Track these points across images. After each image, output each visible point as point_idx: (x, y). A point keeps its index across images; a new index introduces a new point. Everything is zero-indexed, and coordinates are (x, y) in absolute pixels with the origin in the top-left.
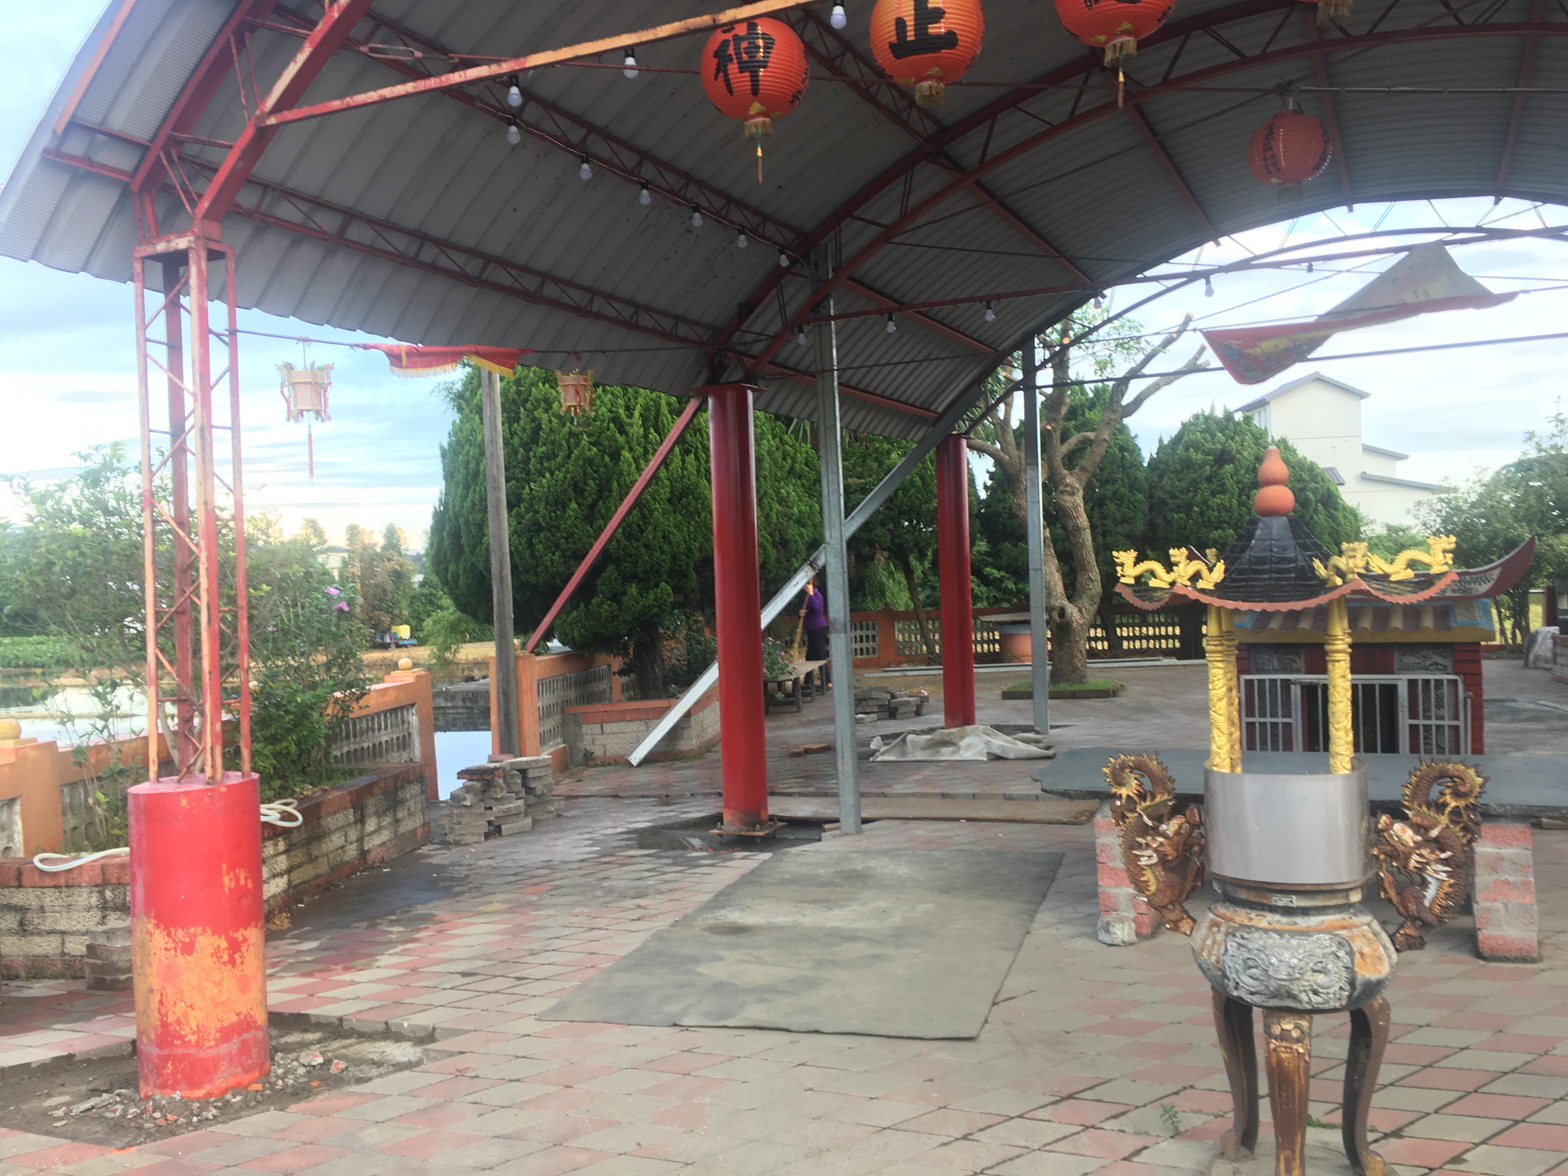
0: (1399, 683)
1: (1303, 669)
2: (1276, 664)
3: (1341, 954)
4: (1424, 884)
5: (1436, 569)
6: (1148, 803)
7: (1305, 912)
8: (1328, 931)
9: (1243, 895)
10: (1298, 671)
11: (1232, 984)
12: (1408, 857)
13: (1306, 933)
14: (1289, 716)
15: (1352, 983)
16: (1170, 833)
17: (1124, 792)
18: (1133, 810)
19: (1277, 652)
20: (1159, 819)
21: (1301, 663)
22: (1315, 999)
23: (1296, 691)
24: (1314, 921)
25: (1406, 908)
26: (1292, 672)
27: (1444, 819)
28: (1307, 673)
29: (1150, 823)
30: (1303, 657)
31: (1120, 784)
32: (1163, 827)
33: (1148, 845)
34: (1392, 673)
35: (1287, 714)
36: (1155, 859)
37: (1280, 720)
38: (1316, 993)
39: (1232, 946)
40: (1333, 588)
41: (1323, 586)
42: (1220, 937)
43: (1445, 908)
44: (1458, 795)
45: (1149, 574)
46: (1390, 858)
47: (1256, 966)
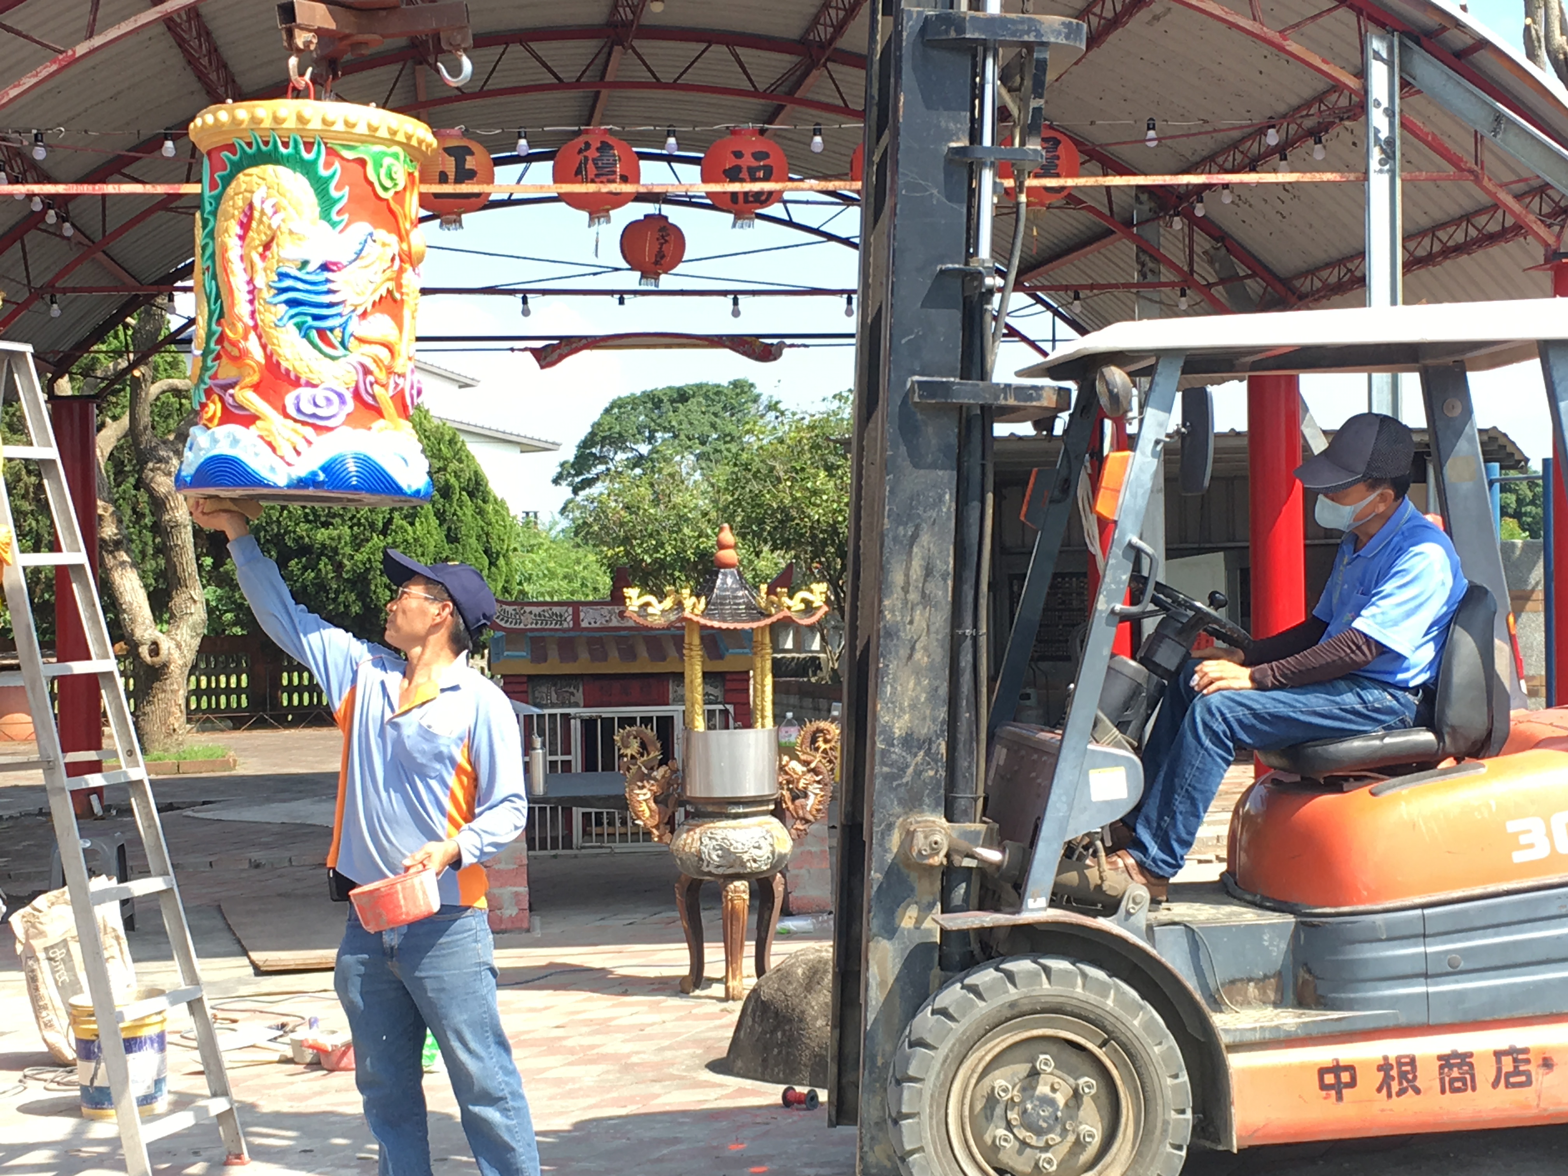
0: (675, 714)
1: (582, 704)
2: (554, 696)
3: (767, 836)
4: (806, 796)
5: (817, 604)
6: (645, 758)
7: (746, 815)
8: (760, 825)
9: (710, 809)
10: (577, 705)
11: (705, 863)
12: (798, 780)
13: (748, 827)
14: (569, 753)
15: (773, 853)
16: (659, 777)
17: (629, 752)
18: (635, 764)
19: (555, 685)
20: (652, 769)
21: (579, 696)
22: (754, 865)
23: (576, 726)
24: (750, 820)
25: (797, 813)
26: (570, 706)
28: (585, 706)
29: (646, 771)
30: (581, 689)
31: (627, 747)
32: (655, 773)
33: (643, 787)
34: (668, 704)
35: (567, 751)
36: (649, 795)
37: (559, 758)
38: (755, 861)
39: (706, 841)
40: (770, 615)
41: (762, 614)
42: (697, 836)
43: (818, 811)
44: (826, 741)
45: (648, 604)
46: (788, 782)
47: (722, 848)
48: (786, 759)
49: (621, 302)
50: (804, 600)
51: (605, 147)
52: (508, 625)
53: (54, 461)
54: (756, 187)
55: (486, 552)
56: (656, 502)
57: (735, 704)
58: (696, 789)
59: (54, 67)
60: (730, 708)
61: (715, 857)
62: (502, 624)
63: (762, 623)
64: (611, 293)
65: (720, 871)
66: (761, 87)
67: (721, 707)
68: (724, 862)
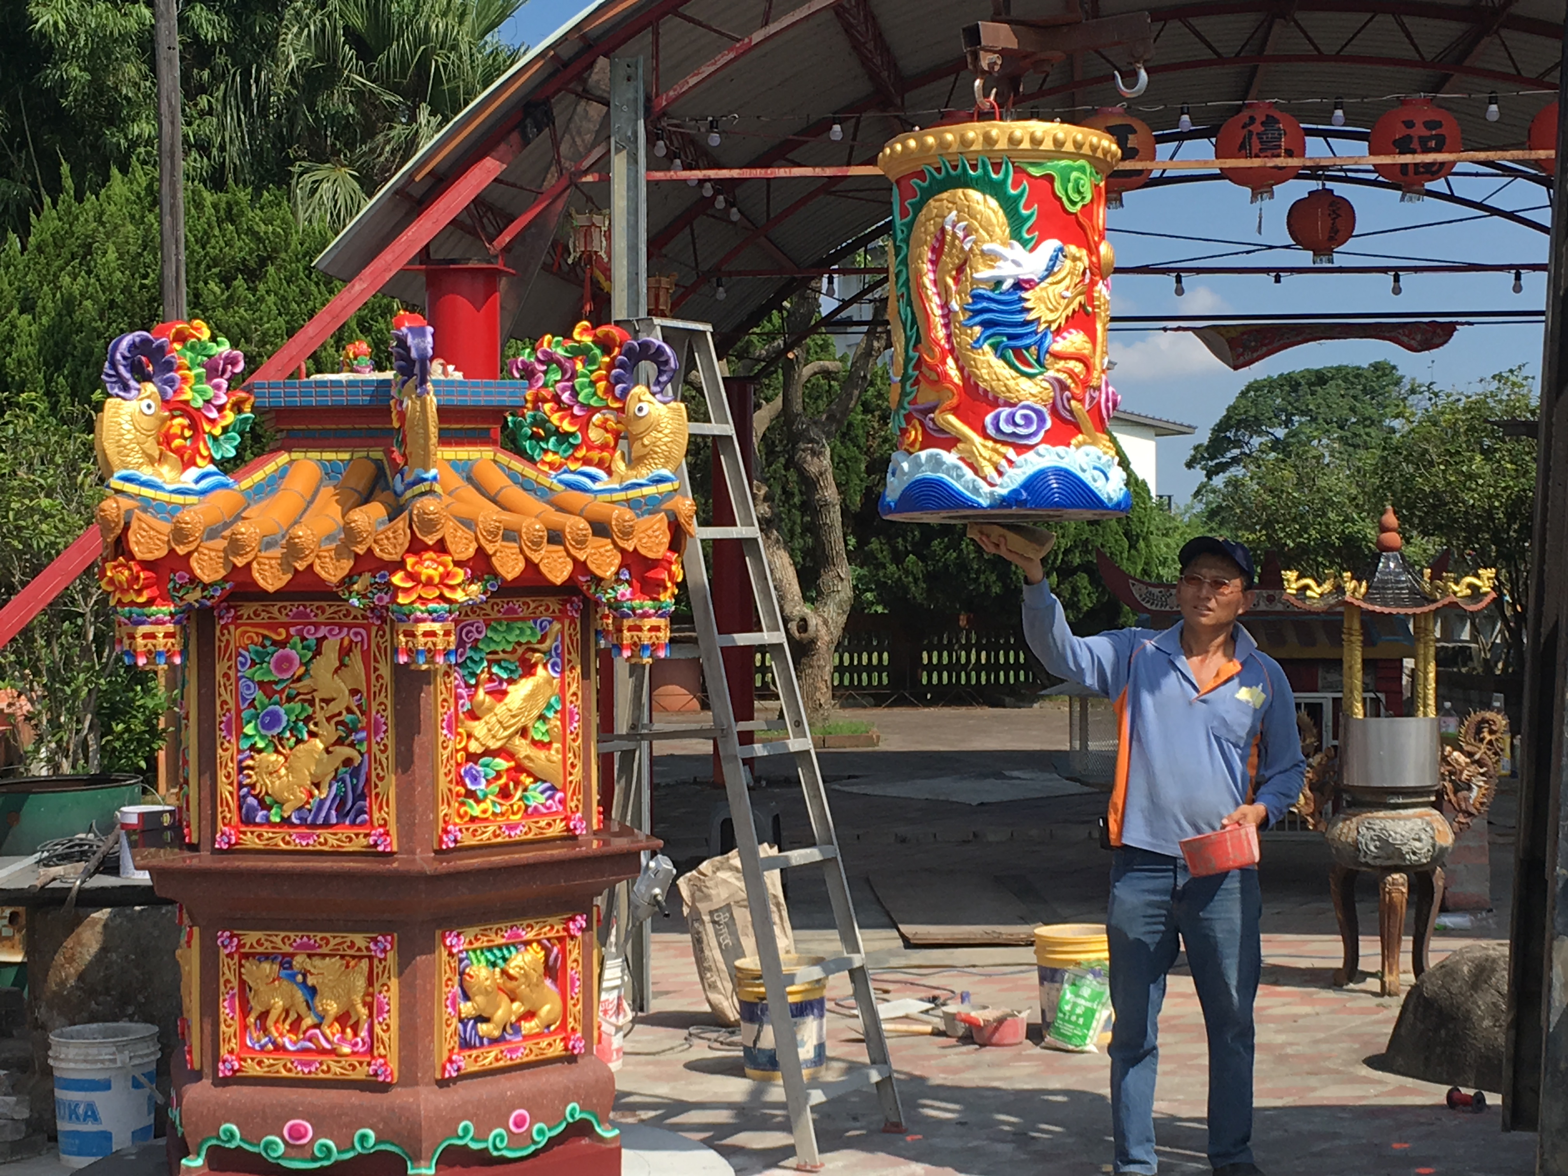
0: (1324, 702)
3: (1429, 829)
4: (1470, 789)
5: (1485, 589)
7: (1405, 806)
8: (1420, 817)
9: (1368, 798)
11: (1362, 854)
12: (1461, 772)
13: (1408, 818)
15: (1434, 846)
22: (1414, 858)
24: (1410, 811)
25: (1459, 805)
27: (1483, 747)
34: (1317, 691)
38: (1414, 853)
39: (1363, 830)
40: (1435, 601)
41: (1426, 599)
42: (1353, 826)
43: (1482, 804)
44: (1492, 732)
45: (1307, 587)
46: (1451, 773)
47: (1380, 839)
48: (1448, 749)
49: (1278, 280)
50: (1470, 586)
51: (1270, 121)
52: (1153, 608)
53: (731, 437)
54: (1429, 158)
55: (1126, 534)
56: (1299, 485)
57: (1386, 692)
58: (1354, 777)
59: (732, 55)
60: (1382, 696)
61: (1372, 848)
62: (1148, 606)
63: (1426, 609)
64: (1266, 270)
65: (1378, 862)
66: (1429, 57)
67: (1372, 695)
68: (1381, 853)
